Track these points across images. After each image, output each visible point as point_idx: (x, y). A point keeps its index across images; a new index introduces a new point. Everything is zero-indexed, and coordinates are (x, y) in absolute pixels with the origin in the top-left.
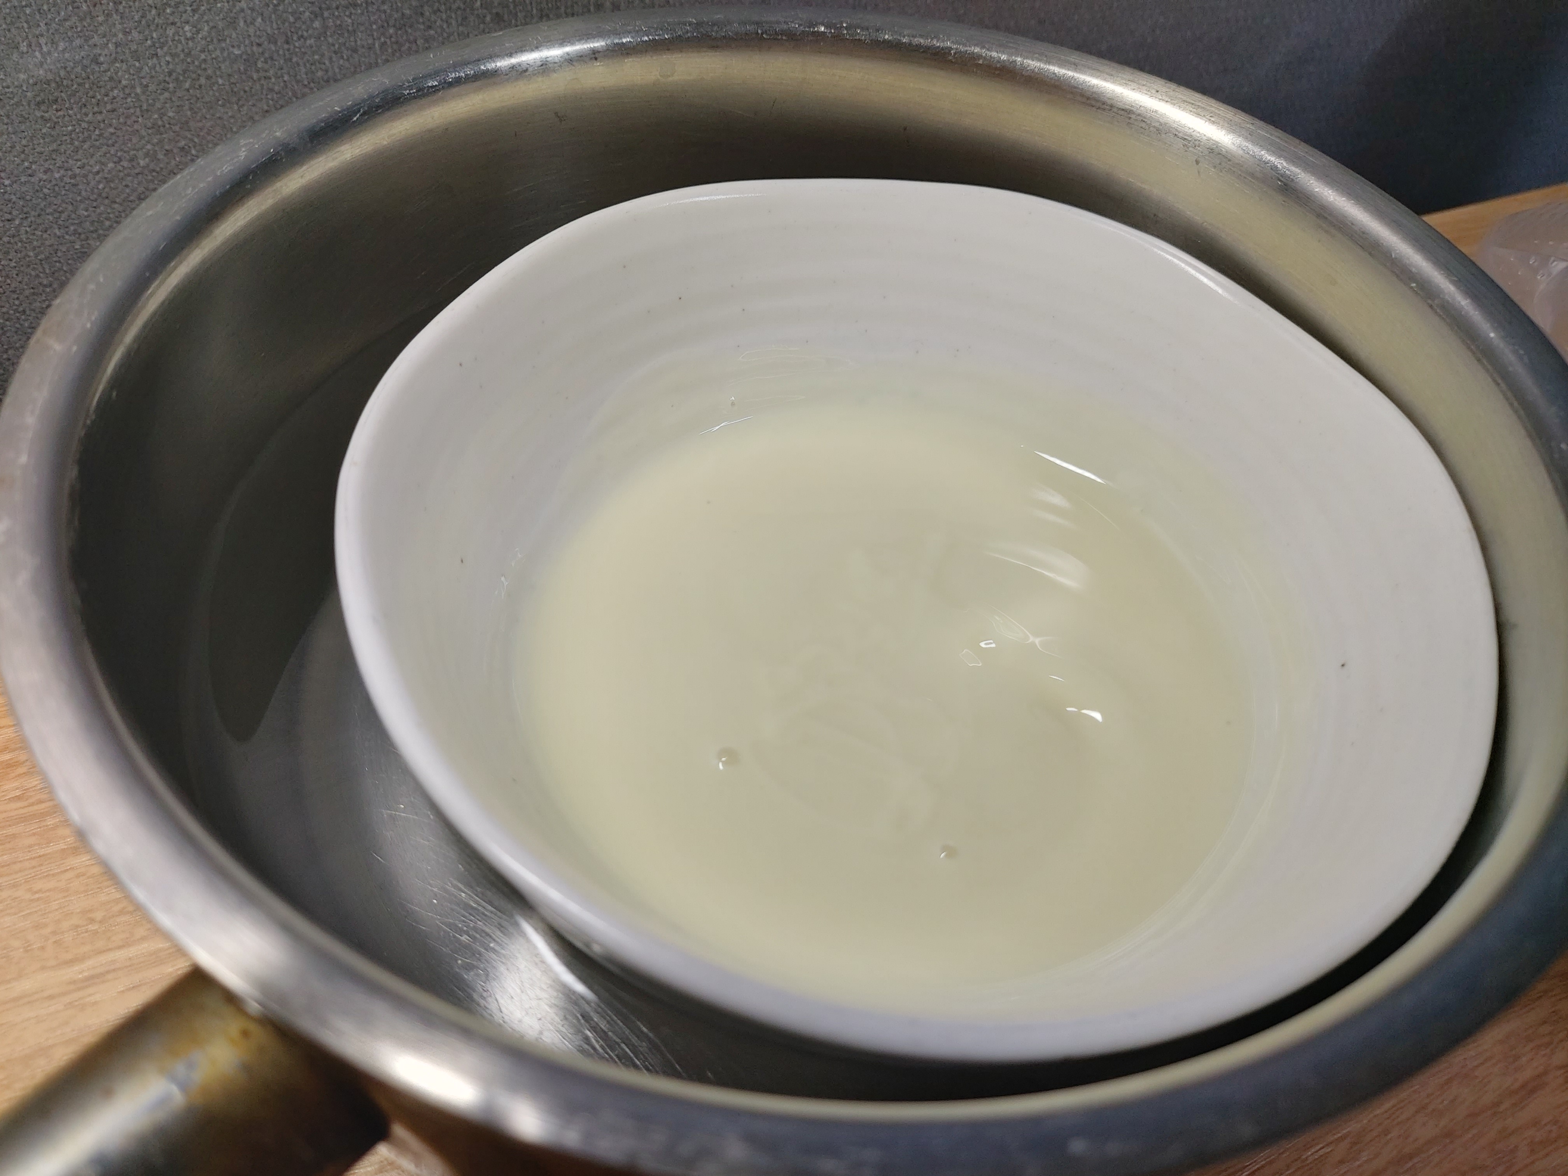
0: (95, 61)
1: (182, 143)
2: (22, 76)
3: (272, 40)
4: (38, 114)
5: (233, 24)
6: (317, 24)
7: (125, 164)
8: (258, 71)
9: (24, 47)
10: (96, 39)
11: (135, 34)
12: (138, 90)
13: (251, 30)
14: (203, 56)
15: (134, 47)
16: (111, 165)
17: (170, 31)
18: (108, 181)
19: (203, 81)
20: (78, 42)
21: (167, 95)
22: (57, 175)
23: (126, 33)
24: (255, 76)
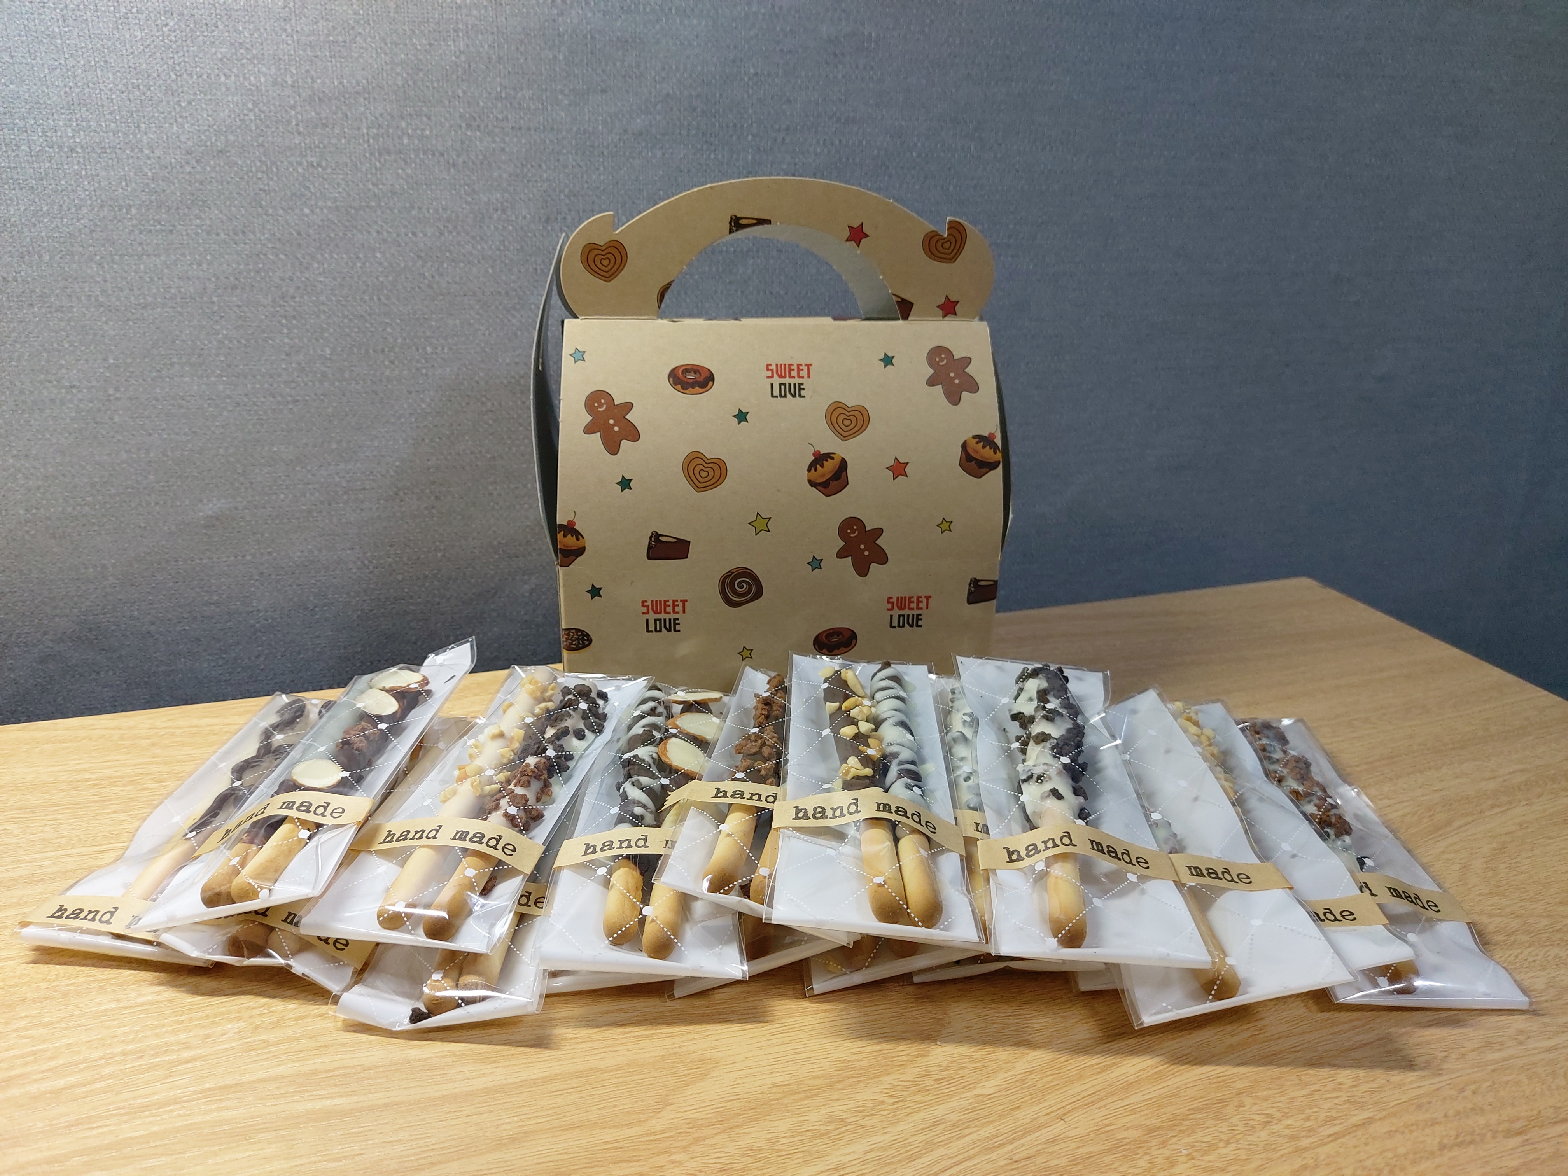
0: (236, 508)
1: (269, 550)
2: (201, 514)
3: (322, 503)
4: (204, 531)
5: (304, 495)
6: (345, 497)
7: (239, 558)
8: (313, 517)
9: (205, 501)
10: (239, 499)
11: (257, 498)
12: (253, 523)
13: (313, 498)
14: (288, 509)
15: (255, 503)
16: (232, 558)
17: (274, 497)
18: (229, 566)
19: (285, 521)
20: (231, 500)
21: (267, 526)
22: (205, 561)
23: (253, 496)
24: (311, 519)
